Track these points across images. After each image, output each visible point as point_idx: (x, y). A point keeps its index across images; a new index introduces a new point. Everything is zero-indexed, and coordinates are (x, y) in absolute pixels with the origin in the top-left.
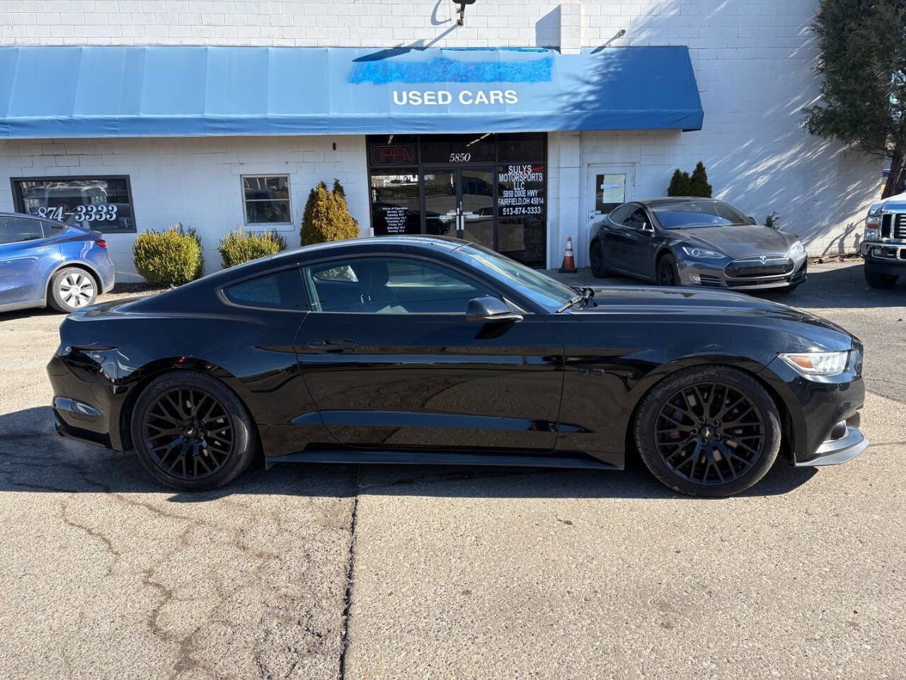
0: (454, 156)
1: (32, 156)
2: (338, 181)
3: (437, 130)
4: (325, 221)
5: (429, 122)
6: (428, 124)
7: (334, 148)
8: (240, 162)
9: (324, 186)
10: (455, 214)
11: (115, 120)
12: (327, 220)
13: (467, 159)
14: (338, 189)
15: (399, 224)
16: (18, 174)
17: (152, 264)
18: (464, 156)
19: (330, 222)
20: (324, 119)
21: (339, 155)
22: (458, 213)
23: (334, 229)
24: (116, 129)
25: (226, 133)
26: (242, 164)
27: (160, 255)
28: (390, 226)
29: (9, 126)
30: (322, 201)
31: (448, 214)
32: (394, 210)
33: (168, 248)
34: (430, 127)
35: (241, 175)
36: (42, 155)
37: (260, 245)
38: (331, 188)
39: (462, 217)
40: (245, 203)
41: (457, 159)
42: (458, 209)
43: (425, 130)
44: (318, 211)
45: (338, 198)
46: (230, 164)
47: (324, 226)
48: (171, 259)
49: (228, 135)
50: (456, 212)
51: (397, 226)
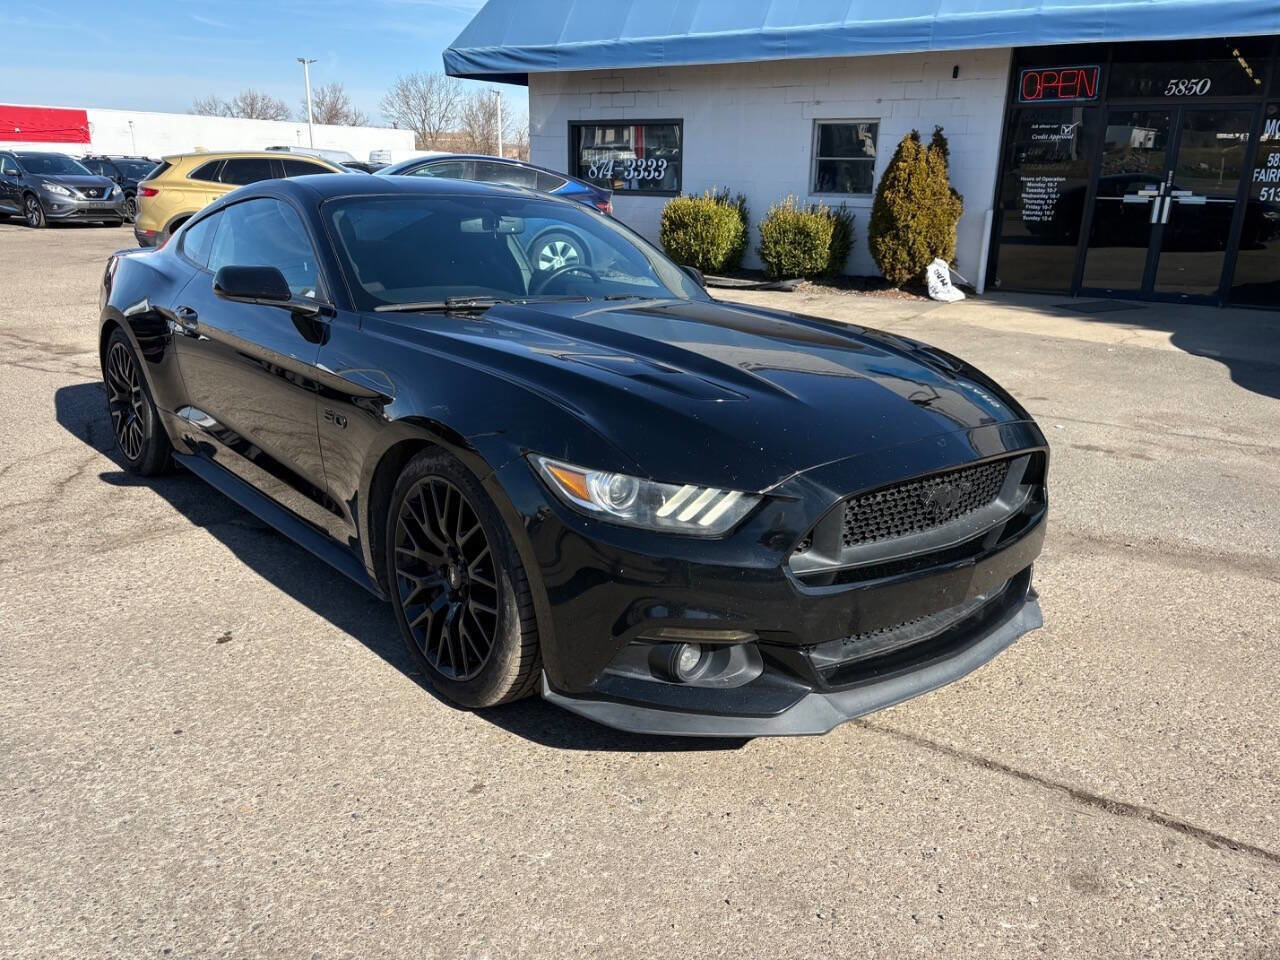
0: (1177, 85)
1: (591, 94)
2: (942, 129)
3: (1120, 34)
4: (901, 195)
5: (1110, 20)
6: (1108, 25)
7: (955, 75)
8: (816, 99)
9: (915, 137)
10: (1156, 193)
11: (659, 43)
12: (905, 192)
13: (1201, 90)
14: (939, 142)
15: (1046, 207)
16: (575, 117)
17: (675, 240)
18: (1196, 84)
19: (909, 194)
20: (927, 25)
21: (960, 86)
22: (1162, 193)
23: (913, 207)
24: (660, 55)
25: (784, 54)
26: (818, 103)
27: (687, 228)
28: (1028, 210)
29: (558, 56)
30: (904, 161)
31: (1141, 193)
32: (1042, 182)
33: (696, 220)
34: (1113, 30)
35: (815, 120)
36: (601, 93)
37: (805, 225)
38: (926, 141)
39: (1168, 199)
40: (814, 161)
41: (1180, 91)
42: (1163, 184)
43: (1099, 35)
44: (895, 178)
45: (932, 157)
46: (803, 102)
47: (898, 201)
48: (696, 235)
49: (787, 57)
50: (1158, 189)
51: (1041, 210)
